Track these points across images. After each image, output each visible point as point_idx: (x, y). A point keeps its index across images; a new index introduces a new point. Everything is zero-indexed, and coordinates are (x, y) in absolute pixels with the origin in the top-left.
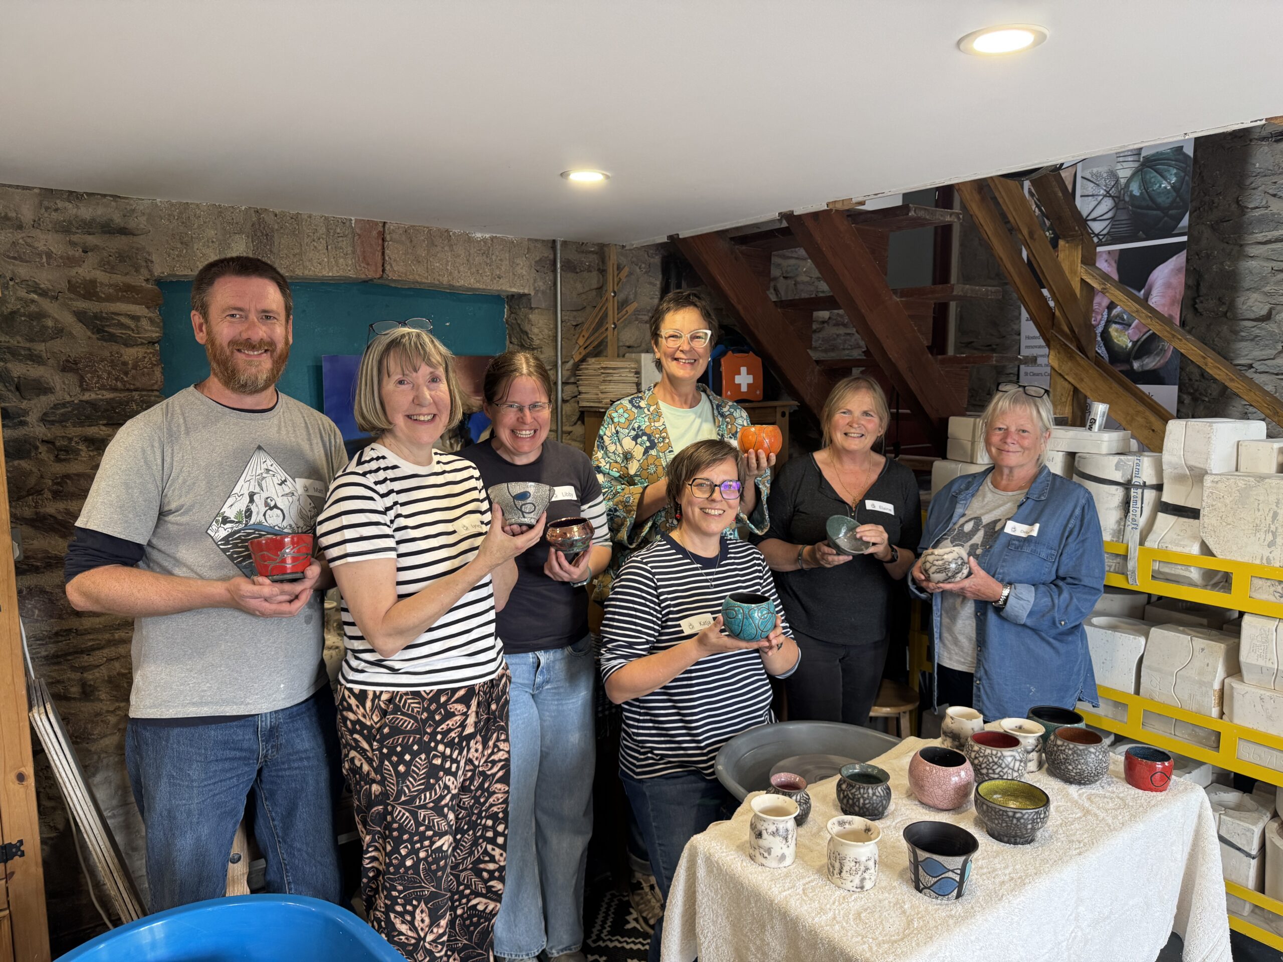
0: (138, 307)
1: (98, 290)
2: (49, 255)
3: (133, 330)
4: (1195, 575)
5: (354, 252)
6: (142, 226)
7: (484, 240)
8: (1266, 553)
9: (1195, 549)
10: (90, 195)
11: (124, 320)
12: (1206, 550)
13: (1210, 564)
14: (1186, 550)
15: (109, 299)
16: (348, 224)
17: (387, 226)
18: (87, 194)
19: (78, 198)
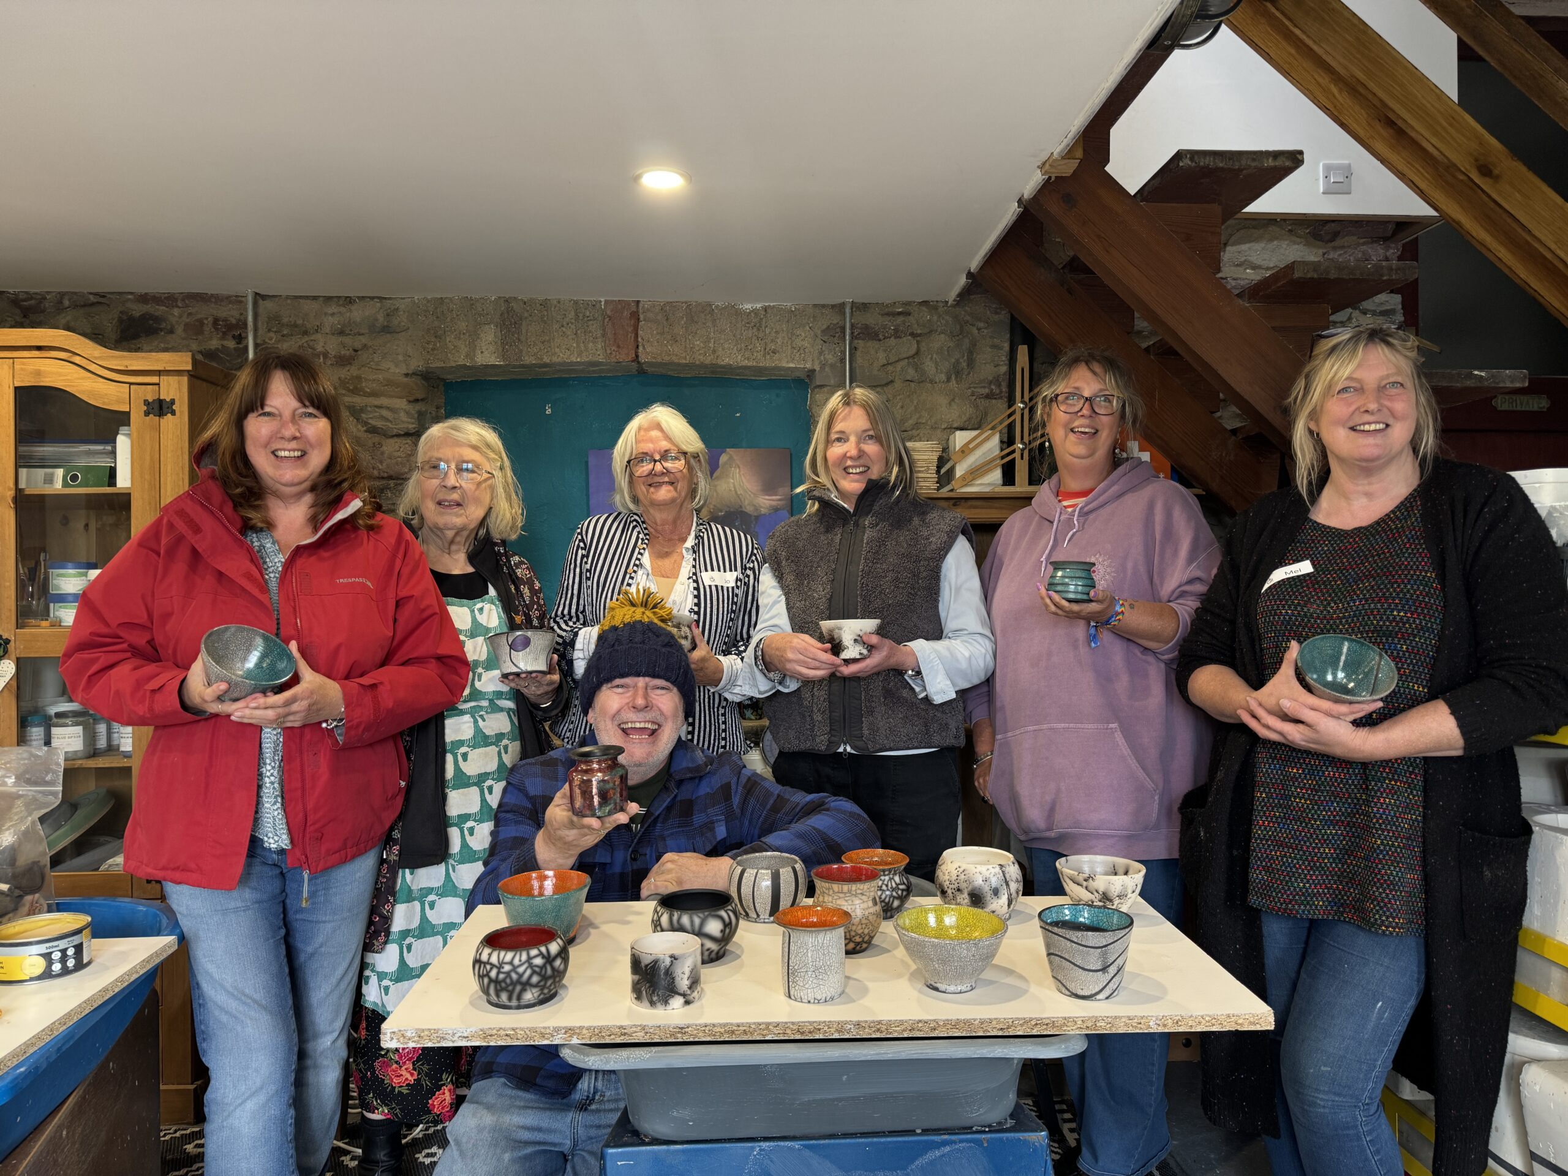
0: (398, 401)
1: (364, 385)
2: (326, 355)
3: (391, 422)
5: (603, 335)
6: (403, 324)
7: (755, 312)
10: (363, 298)
11: (384, 413)
15: (374, 394)
16: (598, 306)
17: (641, 305)
18: (358, 297)
19: (350, 302)
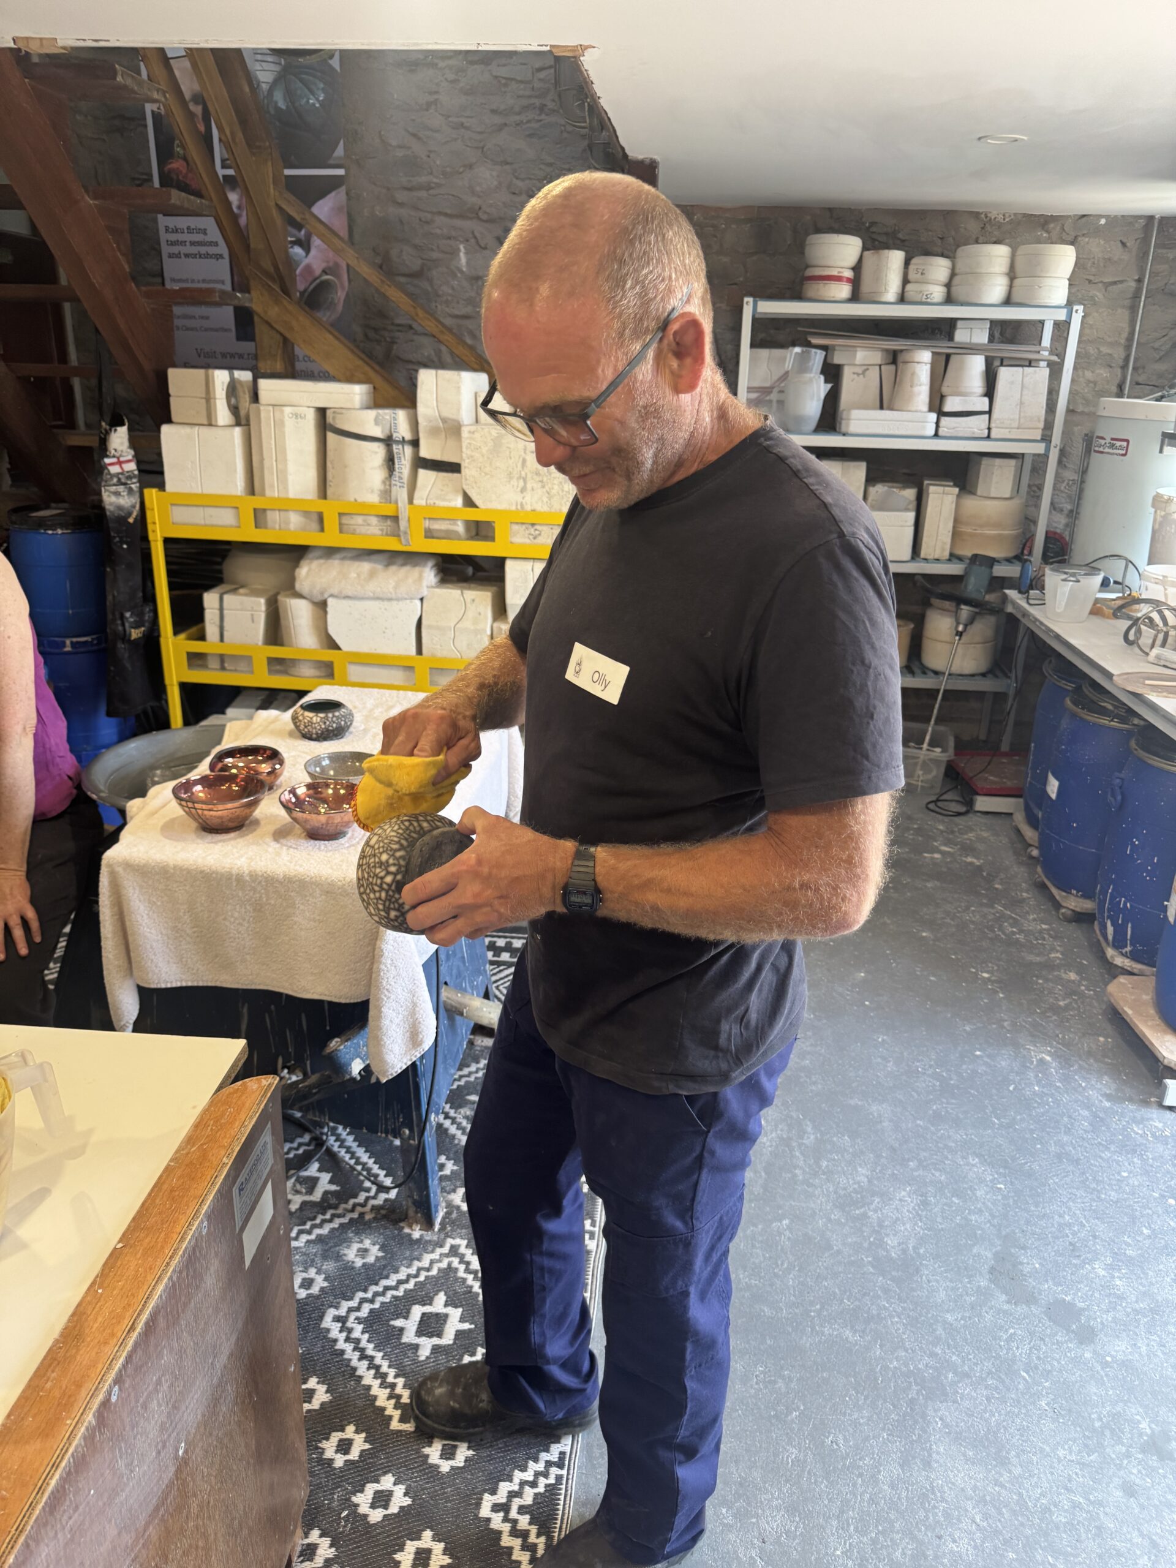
4: (460, 528)
8: (518, 498)
9: (459, 502)
12: (469, 502)
13: (472, 515)
14: (452, 504)
